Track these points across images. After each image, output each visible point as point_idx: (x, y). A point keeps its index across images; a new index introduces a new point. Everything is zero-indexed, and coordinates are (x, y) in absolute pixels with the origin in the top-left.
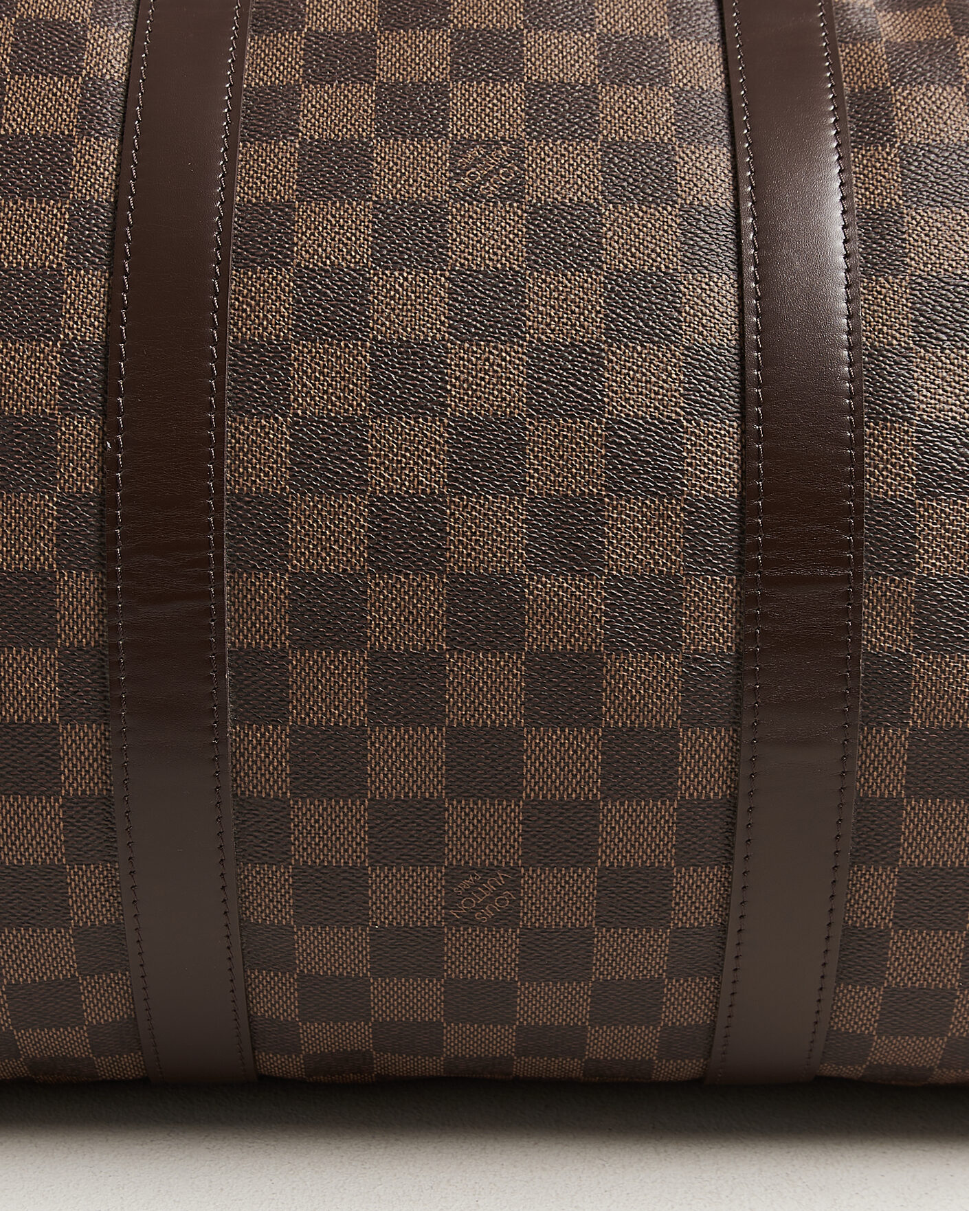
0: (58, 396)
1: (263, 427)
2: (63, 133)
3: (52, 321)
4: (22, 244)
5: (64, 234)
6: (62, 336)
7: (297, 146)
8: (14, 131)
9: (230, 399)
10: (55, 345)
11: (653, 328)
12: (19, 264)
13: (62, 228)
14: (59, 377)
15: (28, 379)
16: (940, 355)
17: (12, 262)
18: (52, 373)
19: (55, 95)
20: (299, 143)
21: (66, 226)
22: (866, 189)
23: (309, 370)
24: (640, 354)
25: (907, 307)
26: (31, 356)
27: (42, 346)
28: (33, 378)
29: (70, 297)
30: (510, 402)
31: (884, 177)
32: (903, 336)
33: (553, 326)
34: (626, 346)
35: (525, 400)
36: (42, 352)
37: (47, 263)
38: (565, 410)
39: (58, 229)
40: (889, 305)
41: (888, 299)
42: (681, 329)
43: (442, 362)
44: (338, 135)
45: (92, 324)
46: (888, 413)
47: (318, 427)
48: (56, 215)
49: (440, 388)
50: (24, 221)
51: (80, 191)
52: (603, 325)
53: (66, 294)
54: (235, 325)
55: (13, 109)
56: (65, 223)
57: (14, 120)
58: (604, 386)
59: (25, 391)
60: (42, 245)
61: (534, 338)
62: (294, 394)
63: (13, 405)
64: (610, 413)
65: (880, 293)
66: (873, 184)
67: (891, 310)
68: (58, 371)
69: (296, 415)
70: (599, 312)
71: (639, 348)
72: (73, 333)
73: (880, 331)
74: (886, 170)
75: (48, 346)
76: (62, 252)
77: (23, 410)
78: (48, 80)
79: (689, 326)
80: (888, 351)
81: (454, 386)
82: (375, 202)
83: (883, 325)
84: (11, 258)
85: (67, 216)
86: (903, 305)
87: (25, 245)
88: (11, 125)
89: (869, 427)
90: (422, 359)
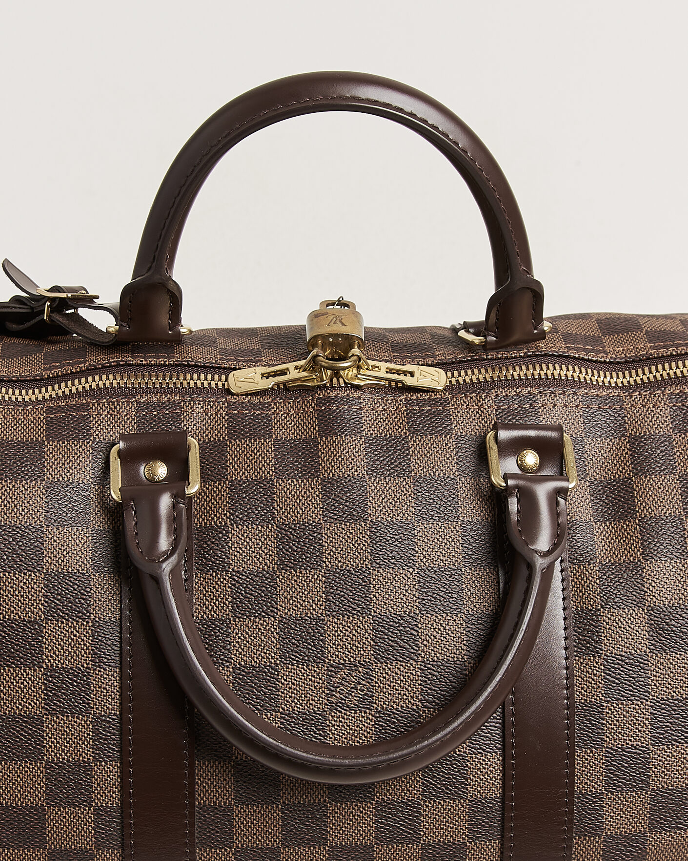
0: (93, 839)
1: (218, 854)
2: (83, 666)
3: (87, 795)
4: (65, 746)
5: (90, 739)
6: (94, 804)
7: (231, 670)
8: (52, 665)
9: (198, 838)
10: (90, 809)
11: (450, 790)
12: (64, 759)
13: (88, 734)
14: (93, 829)
15: (75, 829)
16: (620, 796)
17: (59, 758)
18: (89, 826)
19: (75, 636)
20: (232, 668)
21: (91, 733)
22: (582, 688)
23: (245, 822)
24: (442, 806)
25: (602, 768)
26: (76, 816)
27: (82, 810)
28: (78, 829)
29: (97, 780)
30: (365, 836)
31: (593, 680)
32: (599, 786)
33: (391, 791)
34: (435, 801)
35: (374, 835)
36: (82, 813)
37: (81, 758)
38: (397, 840)
39: (86, 735)
40: (592, 767)
41: (591, 763)
42: (467, 790)
43: (324, 815)
44: (256, 662)
45: (111, 796)
46: (586, 831)
47: (251, 853)
48: (84, 726)
49: (324, 830)
50: (64, 731)
51: (97, 709)
52: (421, 789)
53: (94, 777)
54: (199, 795)
55: (50, 648)
56: (90, 731)
57: (51, 657)
58: (421, 826)
59: (73, 836)
60: (77, 746)
61: (379, 798)
62: (236, 836)
63: (67, 844)
64: (424, 841)
65: (587, 759)
66: (586, 685)
67: (593, 770)
68: (93, 825)
69: (238, 847)
70: (419, 781)
71: (442, 802)
72: (100, 802)
73: (586, 783)
74: (595, 675)
75: (86, 810)
76: (89, 751)
77: (73, 847)
78: (70, 624)
79: (472, 788)
80: (589, 795)
81: (332, 829)
82: (281, 713)
83: (588, 779)
84: (58, 755)
85: (91, 727)
86: (600, 767)
87: (66, 747)
88: (49, 661)
89: (575, 839)
90: (312, 814)
